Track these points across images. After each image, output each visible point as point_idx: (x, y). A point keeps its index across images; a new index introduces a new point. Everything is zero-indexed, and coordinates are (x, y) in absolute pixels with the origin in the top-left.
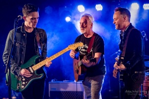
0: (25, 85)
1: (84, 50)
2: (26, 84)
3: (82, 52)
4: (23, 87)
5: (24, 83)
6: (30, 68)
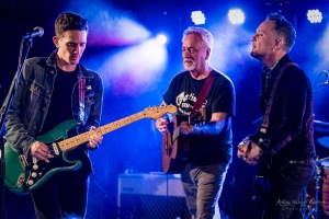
0: (35, 180)
1: (187, 106)
2: (38, 177)
3: (184, 109)
4: (31, 182)
5: (34, 175)
6: (54, 145)
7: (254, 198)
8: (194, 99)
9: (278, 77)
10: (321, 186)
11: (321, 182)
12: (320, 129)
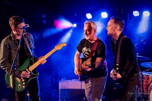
7: (115, 88)
8: (90, 51)
9: (120, 42)
10: (143, 83)
11: (143, 81)
12: (141, 59)
